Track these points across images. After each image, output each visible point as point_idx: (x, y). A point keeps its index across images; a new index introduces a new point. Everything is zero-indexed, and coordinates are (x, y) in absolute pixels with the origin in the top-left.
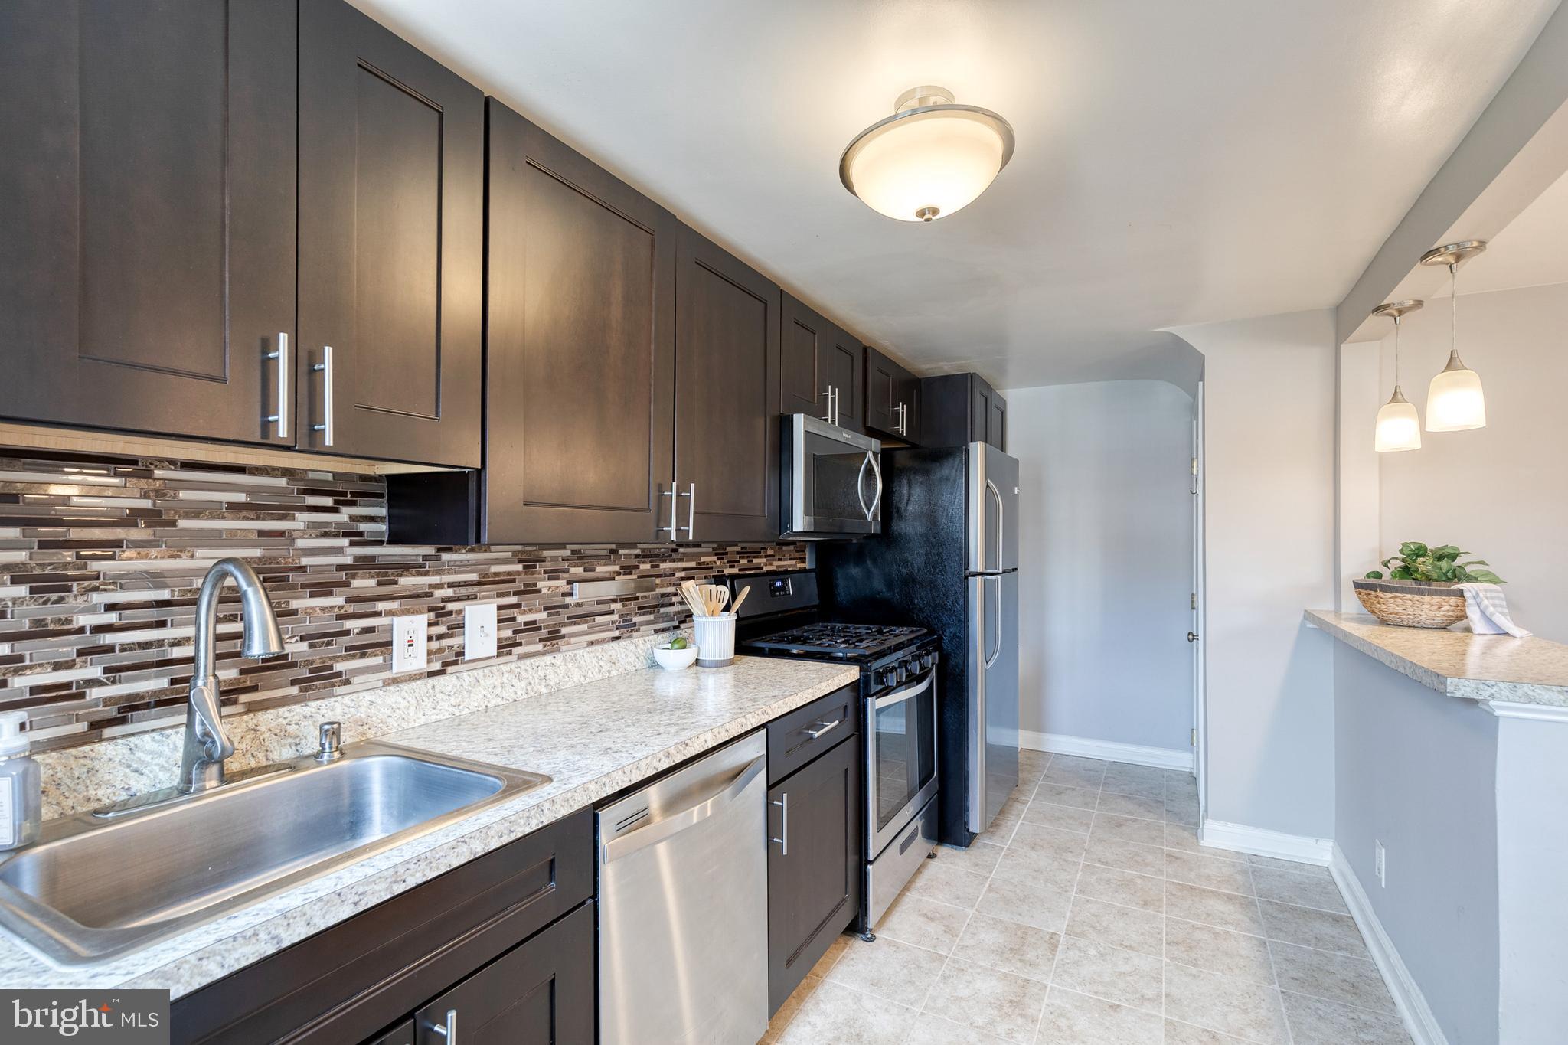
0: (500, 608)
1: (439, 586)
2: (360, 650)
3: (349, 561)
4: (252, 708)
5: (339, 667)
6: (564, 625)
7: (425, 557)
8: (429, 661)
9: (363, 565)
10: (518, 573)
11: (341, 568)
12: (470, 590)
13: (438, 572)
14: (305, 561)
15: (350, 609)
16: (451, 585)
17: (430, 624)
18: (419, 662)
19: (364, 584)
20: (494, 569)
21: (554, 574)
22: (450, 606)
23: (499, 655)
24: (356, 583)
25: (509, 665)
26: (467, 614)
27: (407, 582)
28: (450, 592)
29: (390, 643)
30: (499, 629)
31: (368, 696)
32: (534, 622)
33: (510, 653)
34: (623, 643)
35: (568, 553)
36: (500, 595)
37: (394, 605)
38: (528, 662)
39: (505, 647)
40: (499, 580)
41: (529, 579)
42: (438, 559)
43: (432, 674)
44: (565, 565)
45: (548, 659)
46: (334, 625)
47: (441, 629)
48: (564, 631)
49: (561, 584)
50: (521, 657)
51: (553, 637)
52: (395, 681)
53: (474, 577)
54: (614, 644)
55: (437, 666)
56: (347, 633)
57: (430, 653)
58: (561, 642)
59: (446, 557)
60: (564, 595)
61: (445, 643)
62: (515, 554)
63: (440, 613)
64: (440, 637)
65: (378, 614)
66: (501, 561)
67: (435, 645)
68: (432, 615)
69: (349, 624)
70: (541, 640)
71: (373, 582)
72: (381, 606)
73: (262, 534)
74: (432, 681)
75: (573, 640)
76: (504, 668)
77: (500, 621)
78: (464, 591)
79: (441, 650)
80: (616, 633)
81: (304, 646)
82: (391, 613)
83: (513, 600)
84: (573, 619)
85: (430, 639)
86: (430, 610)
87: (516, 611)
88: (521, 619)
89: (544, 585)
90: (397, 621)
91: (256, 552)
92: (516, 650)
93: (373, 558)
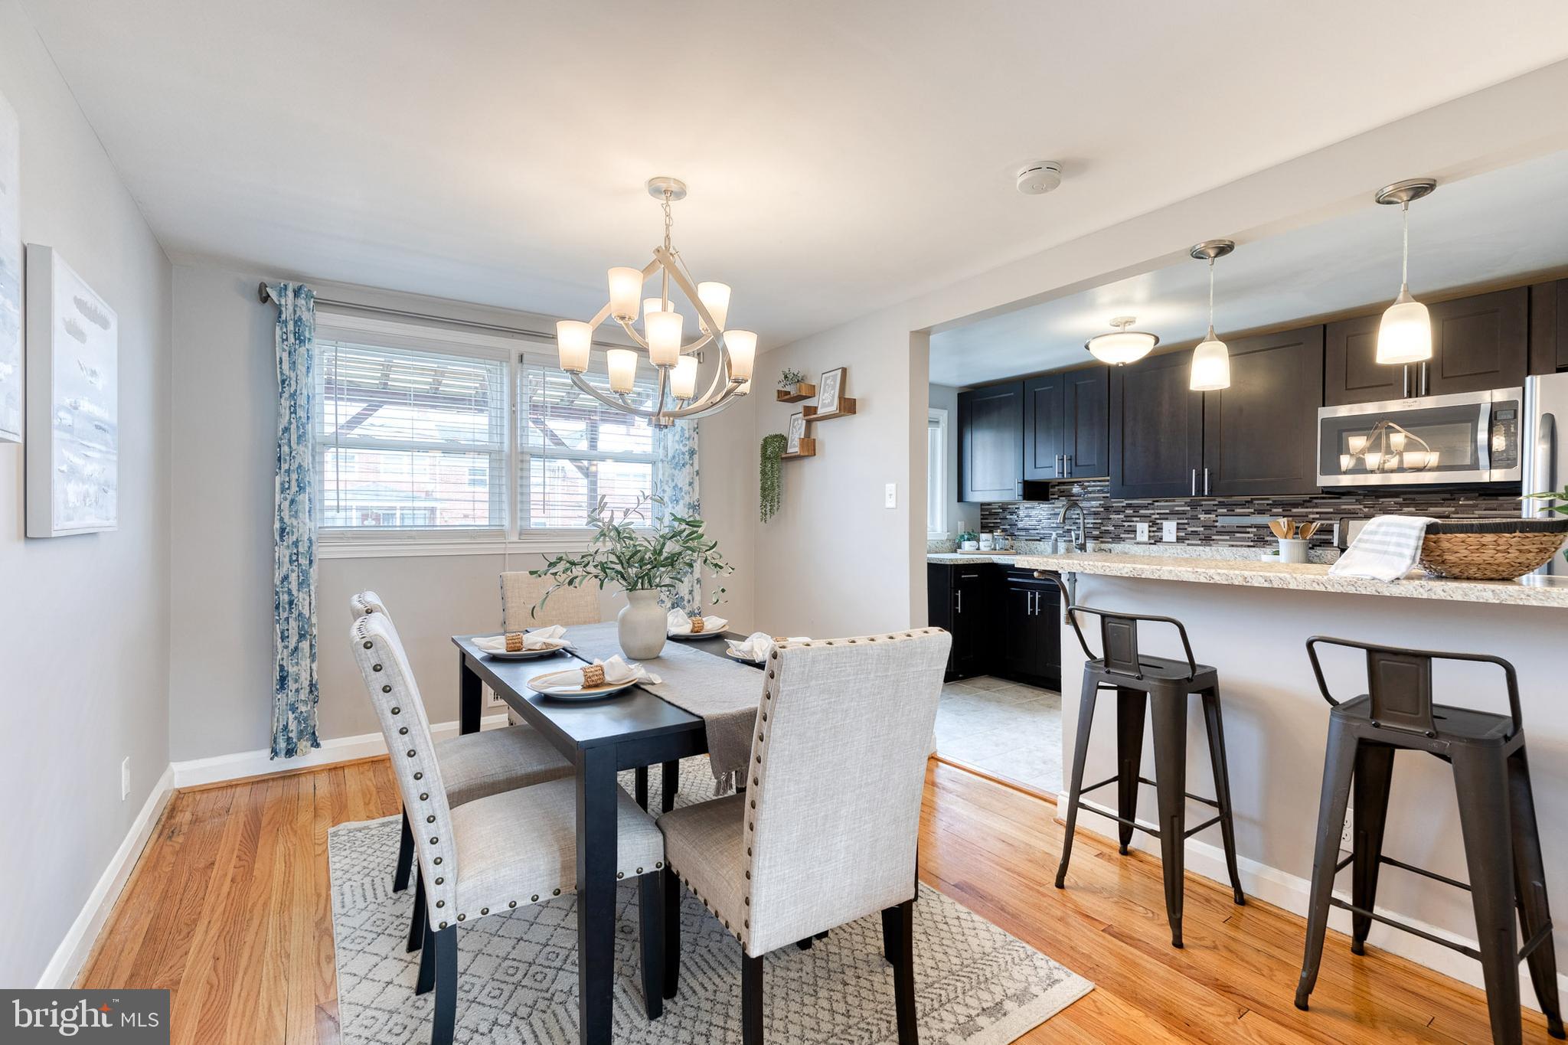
0: (1178, 524)
1: (1154, 514)
2: (1128, 532)
3: (1125, 505)
4: (1102, 542)
5: (1122, 536)
6: (1214, 535)
7: (1148, 504)
8: (1149, 539)
9: (1129, 506)
10: (1188, 511)
11: (1123, 507)
12: (1166, 516)
13: (1153, 509)
14: (1114, 505)
15: (1125, 519)
16: (1158, 514)
17: (1150, 526)
18: (1145, 538)
19: (1129, 512)
20: (1177, 509)
21: (1207, 512)
22: (1158, 521)
23: (1177, 542)
24: (1127, 511)
25: (1180, 547)
26: (1164, 525)
27: (1142, 512)
28: (1158, 516)
29: (1136, 531)
30: (1177, 532)
31: (1128, 546)
32: (1197, 532)
33: (1183, 542)
34: (1254, 549)
35: (1216, 503)
36: (1178, 519)
37: (1138, 519)
38: (1190, 547)
39: (1180, 540)
40: (1178, 513)
41: (1195, 513)
42: (1153, 504)
43: (1151, 544)
44: (1215, 508)
45: (1201, 548)
46: (1120, 523)
47: (1155, 529)
48: (1214, 537)
49: (1213, 516)
50: (1188, 545)
51: (1207, 540)
52: (1138, 543)
53: (1168, 511)
54: (1247, 549)
55: (1153, 541)
56: (1124, 526)
57: (1150, 536)
58: (1211, 542)
59: (1156, 504)
60: (1214, 521)
61: (1156, 534)
62: (1186, 503)
63: (1153, 523)
64: (1153, 532)
65: (1133, 521)
66: (1180, 504)
67: (1152, 534)
68: (1151, 524)
69: (1125, 524)
70: (1200, 540)
71: (1132, 511)
72: (1135, 519)
73: (1104, 497)
74: (1148, 546)
75: (1220, 542)
76: (1178, 547)
77: (1178, 529)
78: (1162, 516)
79: (1154, 536)
80: (1252, 544)
81: (1113, 528)
82: (1137, 521)
83: (1186, 521)
84: (1219, 533)
85: (1150, 532)
86: (1150, 522)
87: (1186, 526)
88: (1190, 529)
89: (1202, 517)
90: (1138, 524)
91: (1102, 502)
92: (1187, 542)
93: (1131, 504)
